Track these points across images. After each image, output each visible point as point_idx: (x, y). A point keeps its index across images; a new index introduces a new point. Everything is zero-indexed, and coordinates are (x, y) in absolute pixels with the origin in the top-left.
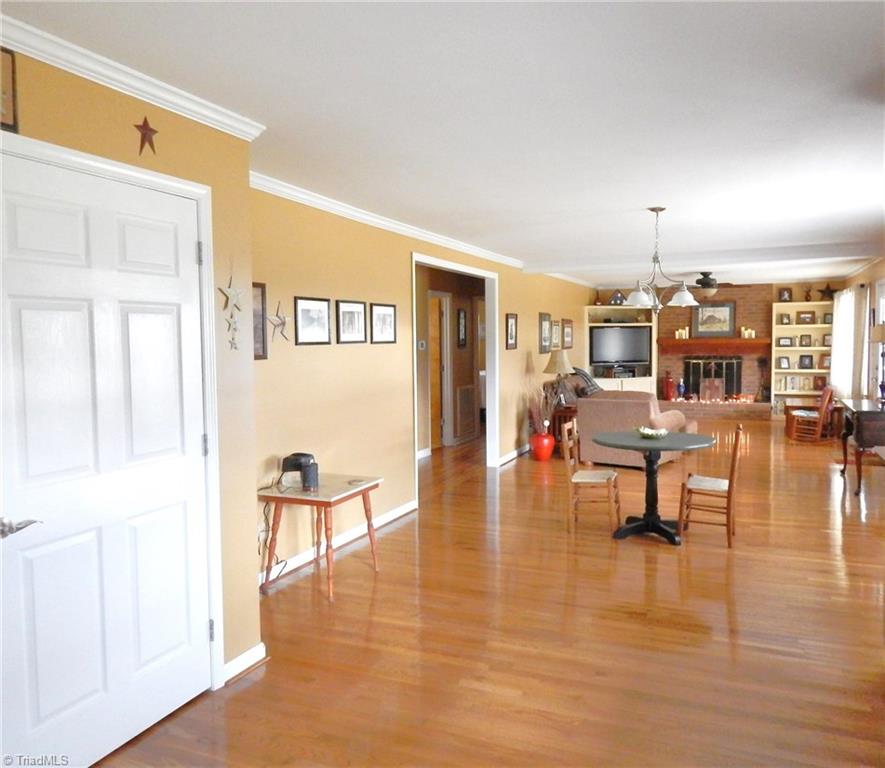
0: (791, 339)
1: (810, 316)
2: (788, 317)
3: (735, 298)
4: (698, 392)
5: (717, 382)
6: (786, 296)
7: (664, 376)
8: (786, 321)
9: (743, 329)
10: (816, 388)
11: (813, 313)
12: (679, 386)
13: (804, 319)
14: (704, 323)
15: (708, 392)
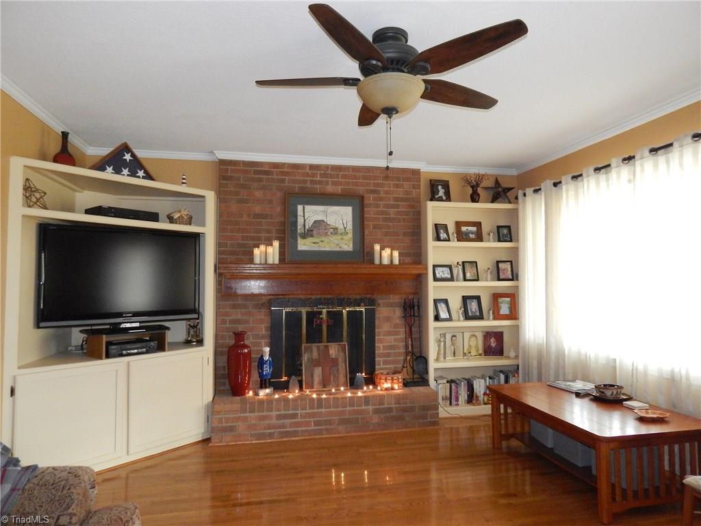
0: (450, 267)
1: (474, 229)
2: (445, 227)
3: (361, 190)
4: (298, 372)
5: (334, 350)
6: (441, 193)
7: (232, 342)
8: (443, 235)
9: (377, 247)
10: (488, 351)
11: (478, 225)
12: (261, 362)
13: (467, 234)
14: (308, 234)
15: (318, 372)
